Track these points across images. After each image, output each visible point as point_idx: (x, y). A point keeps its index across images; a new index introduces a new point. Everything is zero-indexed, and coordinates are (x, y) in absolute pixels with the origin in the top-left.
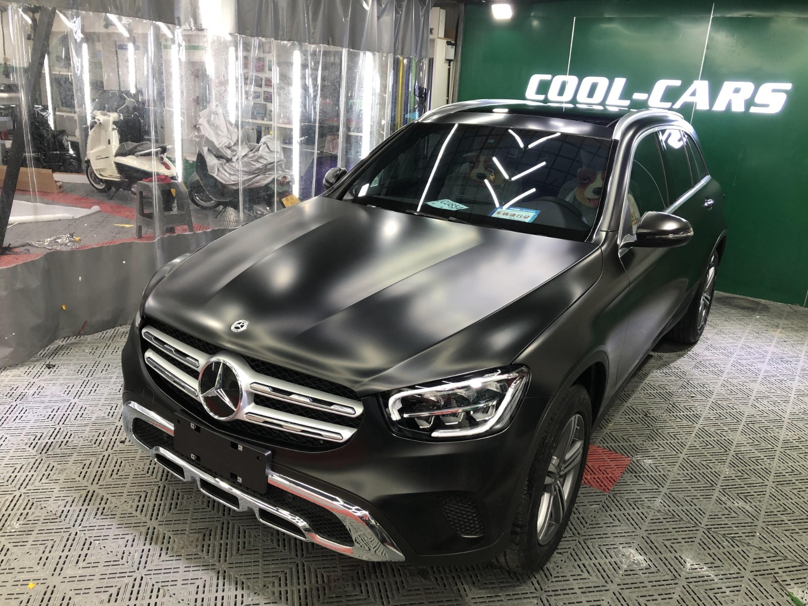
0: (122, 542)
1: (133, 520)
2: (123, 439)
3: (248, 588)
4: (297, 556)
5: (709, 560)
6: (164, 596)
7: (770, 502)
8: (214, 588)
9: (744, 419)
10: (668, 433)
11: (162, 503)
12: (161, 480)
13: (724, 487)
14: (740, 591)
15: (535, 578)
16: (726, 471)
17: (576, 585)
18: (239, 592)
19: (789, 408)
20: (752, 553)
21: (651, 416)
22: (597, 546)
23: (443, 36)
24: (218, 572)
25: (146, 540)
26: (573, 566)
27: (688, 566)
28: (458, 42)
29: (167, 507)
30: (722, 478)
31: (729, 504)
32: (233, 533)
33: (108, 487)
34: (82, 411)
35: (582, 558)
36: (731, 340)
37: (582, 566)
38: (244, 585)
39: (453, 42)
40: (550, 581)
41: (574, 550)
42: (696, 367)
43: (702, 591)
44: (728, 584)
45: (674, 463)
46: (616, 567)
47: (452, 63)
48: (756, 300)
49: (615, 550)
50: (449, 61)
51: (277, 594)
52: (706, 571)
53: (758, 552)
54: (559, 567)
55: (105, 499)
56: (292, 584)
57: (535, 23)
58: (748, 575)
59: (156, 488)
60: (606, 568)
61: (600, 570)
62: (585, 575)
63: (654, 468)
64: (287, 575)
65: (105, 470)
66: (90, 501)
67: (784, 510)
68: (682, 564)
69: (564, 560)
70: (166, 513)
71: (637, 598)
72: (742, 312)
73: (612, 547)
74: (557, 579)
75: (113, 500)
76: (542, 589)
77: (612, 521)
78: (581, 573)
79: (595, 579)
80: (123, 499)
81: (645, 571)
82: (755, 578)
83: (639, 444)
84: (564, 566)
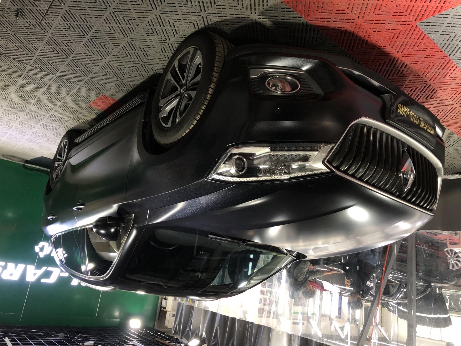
5: (54, 64)
7: (18, 80)
9: (25, 113)
10: (67, 112)
13: (41, 88)
14: (40, 51)
16: (39, 95)
17: (124, 64)
20: (31, 63)
21: (75, 120)
23: (168, 313)
27: (66, 63)
28: (160, 308)
30: (42, 92)
31: (40, 82)
35: (120, 73)
36: (26, 145)
39: (162, 309)
40: (137, 67)
41: (123, 76)
42: (48, 136)
43: (60, 53)
44: (46, 54)
45: (66, 100)
48: (8, 160)
53: (28, 63)
54: (132, 71)
57: (117, 314)
58: (35, 56)
63: (77, 100)
67: (11, 76)
68: (69, 64)
74: (133, 67)
76: (141, 65)
81: (89, 64)
84: (129, 71)
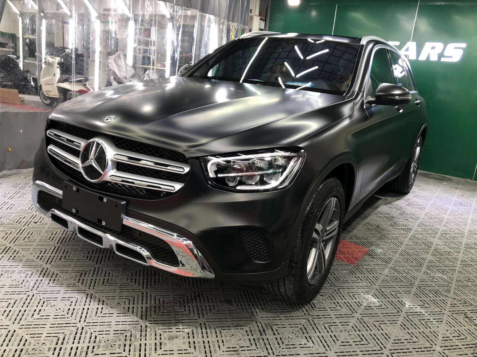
0: (23, 275)
1: (34, 264)
2: (36, 221)
3: (107, 304)
4: (143, 288)
5: (421, 303)
6: (47, 306)
7: (459, 275)
8: (83, 303)
9: (439, 232)
10: (392, 237)
11: (56, 256)
12: (57, 243)
13: (429, 266)
14: (442, 321)
15: (305, 308)
16: (429, 257)
17: (332, 314)
18: (100, 306)
19: (467, 228)
20: (449, 301)
21: (381, 228)
22: (346, 293)
23: (257, 13)
24: (88, 295)
25: (40, 275)
26: (331, 303)
27: (407, 306)
28: (267, 19)
29: (59, 258)
30: (427, 261)
31: (432, 275)
32: (101, 274)
33: (20, 245)
34: (12, 206)
35: (336, 298)
36: (429, 193)
37: (336, 303)
38: (104, 303)
39: (264, 19)
40: (314, 310)
41: (331, 294)
42: (408, 205)
43: (417, 321)
44: (434, 318)
45: (396, 252)
46: (359, 305)
48: (444, 176)
49: (359, 295)
50: (261, 29)
51: (126, 309)
52: (419, 309)
53: (453, 300)
54: (321, 303)
55: (17, 251)
56: (138, 304)
57: (314, 13)
58: (447, 313)
59: (53, 248)
60: (352, 305)
61: (349, 306)
62: (339, 308)
63: (384, 254)
64: (135, 299)
65: (20, 236)
66: (7, 252)
67: (468, 279)
68: (403, 305)
69: (324, 299)
70: (57, 260)
71: (373, 322)
72: (435, 180)
73: (356, 294)
74: (320, 309)
75: (23, 252)
76: (309, 315)
77: (356, 280)
78: (336, 307)
79: (344, 310)
80: (30, 252)
81: (378, 307)
82: (453, 315)
83: (374, 241)
84: (324, 302)
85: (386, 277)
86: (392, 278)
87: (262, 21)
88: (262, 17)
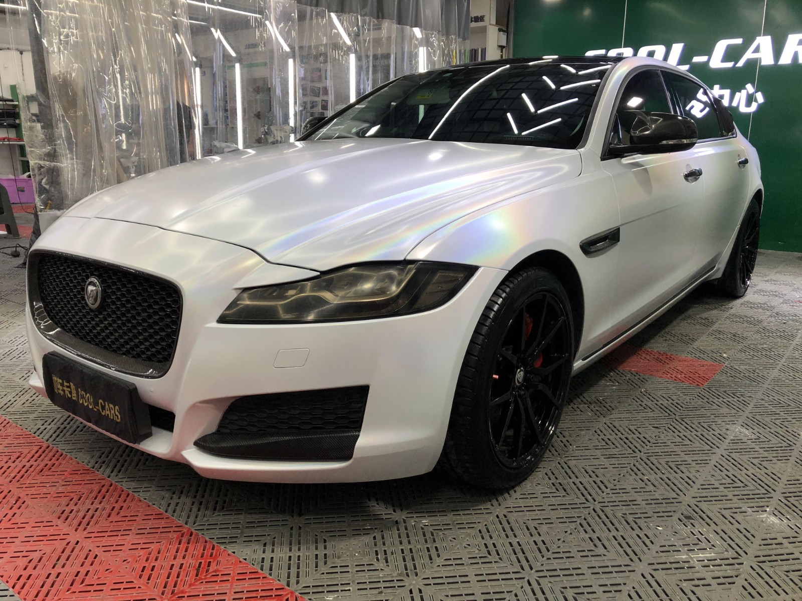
10: (762, 348)
21: (740, 336)
23: (494, 21)
28: (509, 30)
39: (504, 29)
40: (648, 446)
41: (671, 425)
42: (783, 303)
47: (504, 50)
50: (502, 47)
61: (703, 439)
63: (751, 371)
69: (661, 432)
74: (657, 445)
77: (710, 406)
78: (682, 441)
83: (731, 354)
85: (760, 401)
86: (772, 401)
87: (502, 33)
88: (501, 27)
